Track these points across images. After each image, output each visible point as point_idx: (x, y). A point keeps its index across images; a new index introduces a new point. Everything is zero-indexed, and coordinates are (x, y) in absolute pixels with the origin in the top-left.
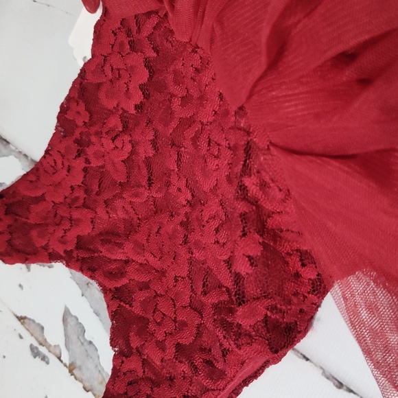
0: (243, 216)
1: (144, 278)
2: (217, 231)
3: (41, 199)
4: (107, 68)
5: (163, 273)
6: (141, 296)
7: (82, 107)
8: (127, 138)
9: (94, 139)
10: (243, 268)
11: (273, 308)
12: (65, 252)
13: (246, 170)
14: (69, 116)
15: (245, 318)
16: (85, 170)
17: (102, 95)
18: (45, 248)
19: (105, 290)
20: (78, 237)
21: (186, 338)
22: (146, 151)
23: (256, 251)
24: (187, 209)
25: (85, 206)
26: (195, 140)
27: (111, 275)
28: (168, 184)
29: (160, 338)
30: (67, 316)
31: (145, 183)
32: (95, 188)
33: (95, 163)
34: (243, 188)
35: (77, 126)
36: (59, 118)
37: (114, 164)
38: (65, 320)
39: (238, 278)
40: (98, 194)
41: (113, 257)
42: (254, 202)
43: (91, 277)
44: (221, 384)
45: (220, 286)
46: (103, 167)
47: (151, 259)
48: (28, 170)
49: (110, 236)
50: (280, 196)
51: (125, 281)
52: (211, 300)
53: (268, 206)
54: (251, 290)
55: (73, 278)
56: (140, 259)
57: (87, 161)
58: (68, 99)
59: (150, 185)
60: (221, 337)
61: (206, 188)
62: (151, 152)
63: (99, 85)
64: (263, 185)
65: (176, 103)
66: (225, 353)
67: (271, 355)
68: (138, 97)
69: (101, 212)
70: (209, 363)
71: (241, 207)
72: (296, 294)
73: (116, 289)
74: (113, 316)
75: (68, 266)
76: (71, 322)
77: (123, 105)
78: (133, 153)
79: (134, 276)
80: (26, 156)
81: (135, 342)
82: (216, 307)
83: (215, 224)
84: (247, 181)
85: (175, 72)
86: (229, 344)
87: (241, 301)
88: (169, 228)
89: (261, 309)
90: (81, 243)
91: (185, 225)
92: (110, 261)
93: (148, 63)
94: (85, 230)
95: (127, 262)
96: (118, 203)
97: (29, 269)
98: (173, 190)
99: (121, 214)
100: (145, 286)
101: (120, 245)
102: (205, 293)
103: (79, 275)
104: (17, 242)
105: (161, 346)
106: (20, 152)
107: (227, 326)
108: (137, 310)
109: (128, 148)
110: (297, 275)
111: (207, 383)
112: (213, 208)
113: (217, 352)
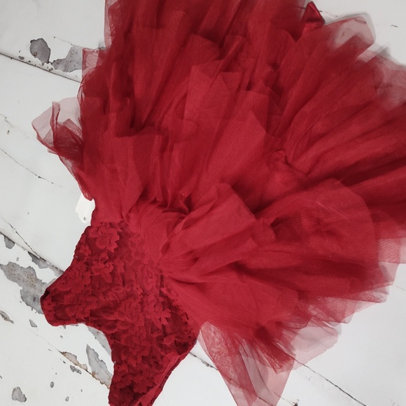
0: (163, 303)
1: (124, 328)
2: (155, 306)
3: (69, 292)
4: (100, 232)
5: (133, 325)
6: (124, 337)
7: (87, 248)
8: (111, 263)
9: (94, 262)
10: (165, 322)
11: (177, 337)
12: (85, 318)
13: (162, 286)
14: (81, 251)
15: (168, 342)
16: (91, 277)
17: (97, 243)
18: (74, 317)
19: (107, 335)
20: (91, 310)
21: (146, 353)
22: (120, 270)
23: (169, 316)
24: (142, 296)
25: (93, 295)
26: (142, 270)
27: (110, 328)
28: (132, 286)
29: (135, 354)
30: (88, 349)
31: (121, 284)
32: (97, 285)
33: (96, 274)
34: (161, 292)
35: (85, 256)
36: (75, 252)
37: (105, 274)
38: (87, 352)
39: (164, 327)
40: (99, 289)
41: (110, 319)
42: (166, 297)
43: (99, 329)
44: (162, 370)
45: (159, 329)
46: (100, 275)
47: (127, 319)
48: (59, 276)
49: (108, 309)
50: (175, 294)
51: (116, 330)
52: (155, 335)
53: (171, 297)
54: (169, 330)
55: (90, 330)
56: (122, 319)
57: (92, 273)
58: (79, 243)
59: (124, 286)
60: (160, 350)
61: (149, 289)
62: (123, 271)
63: (96, 239)
64: (169, 290)
65: (133, 254)
66: (162, 357)
67: (178, 357)
68: (115, 246)
69: (101, 298)
70: (156, 363)
71: (161, 299)
72: (186, 331)
73: (112, 334)
74: (112, 347)
75: (87, 325)
76: (91, 352)
77: (108, 248)
78: (115, 269)
79: (120, 327)
80: (56, 268)
81: (124, 358)
82: (157, 338)
83: (153, 304)
84: (163, 290)
85: (131, 242)
86: (163, 353)
87: (165, 335)
88: (134, 304)
89: (173, 338)
90: (92, 314)
91: (141, 303)
92: (108, 321)
93: (119, 233)
94: (94, 307)
95: (116, 321)
96: (110, 293)
97: (65, 328)
98: (134, 288)
99: (111, 299)
100: (125, 332)
101: (112, 314)
102: (152, 333)
103: (93, 329)
104: (59, 315)
105: (135, 358)
106: (53, 266)
107: (161, 346)
108: (123, 343)
109: (112, 268)
110: (186, 323)
111: (156, 371)
112: (151, 297)
113: (159, 358)
